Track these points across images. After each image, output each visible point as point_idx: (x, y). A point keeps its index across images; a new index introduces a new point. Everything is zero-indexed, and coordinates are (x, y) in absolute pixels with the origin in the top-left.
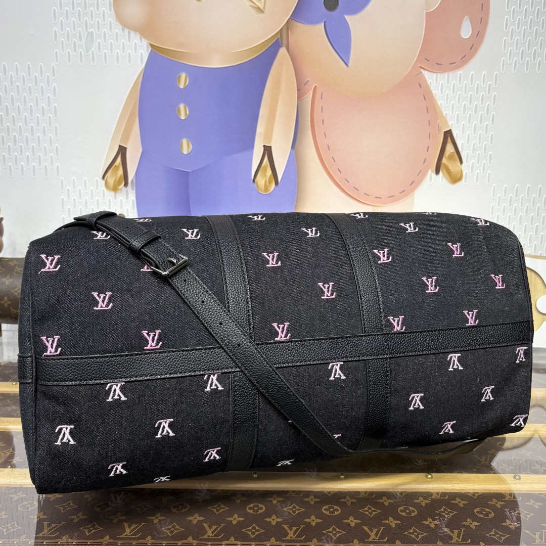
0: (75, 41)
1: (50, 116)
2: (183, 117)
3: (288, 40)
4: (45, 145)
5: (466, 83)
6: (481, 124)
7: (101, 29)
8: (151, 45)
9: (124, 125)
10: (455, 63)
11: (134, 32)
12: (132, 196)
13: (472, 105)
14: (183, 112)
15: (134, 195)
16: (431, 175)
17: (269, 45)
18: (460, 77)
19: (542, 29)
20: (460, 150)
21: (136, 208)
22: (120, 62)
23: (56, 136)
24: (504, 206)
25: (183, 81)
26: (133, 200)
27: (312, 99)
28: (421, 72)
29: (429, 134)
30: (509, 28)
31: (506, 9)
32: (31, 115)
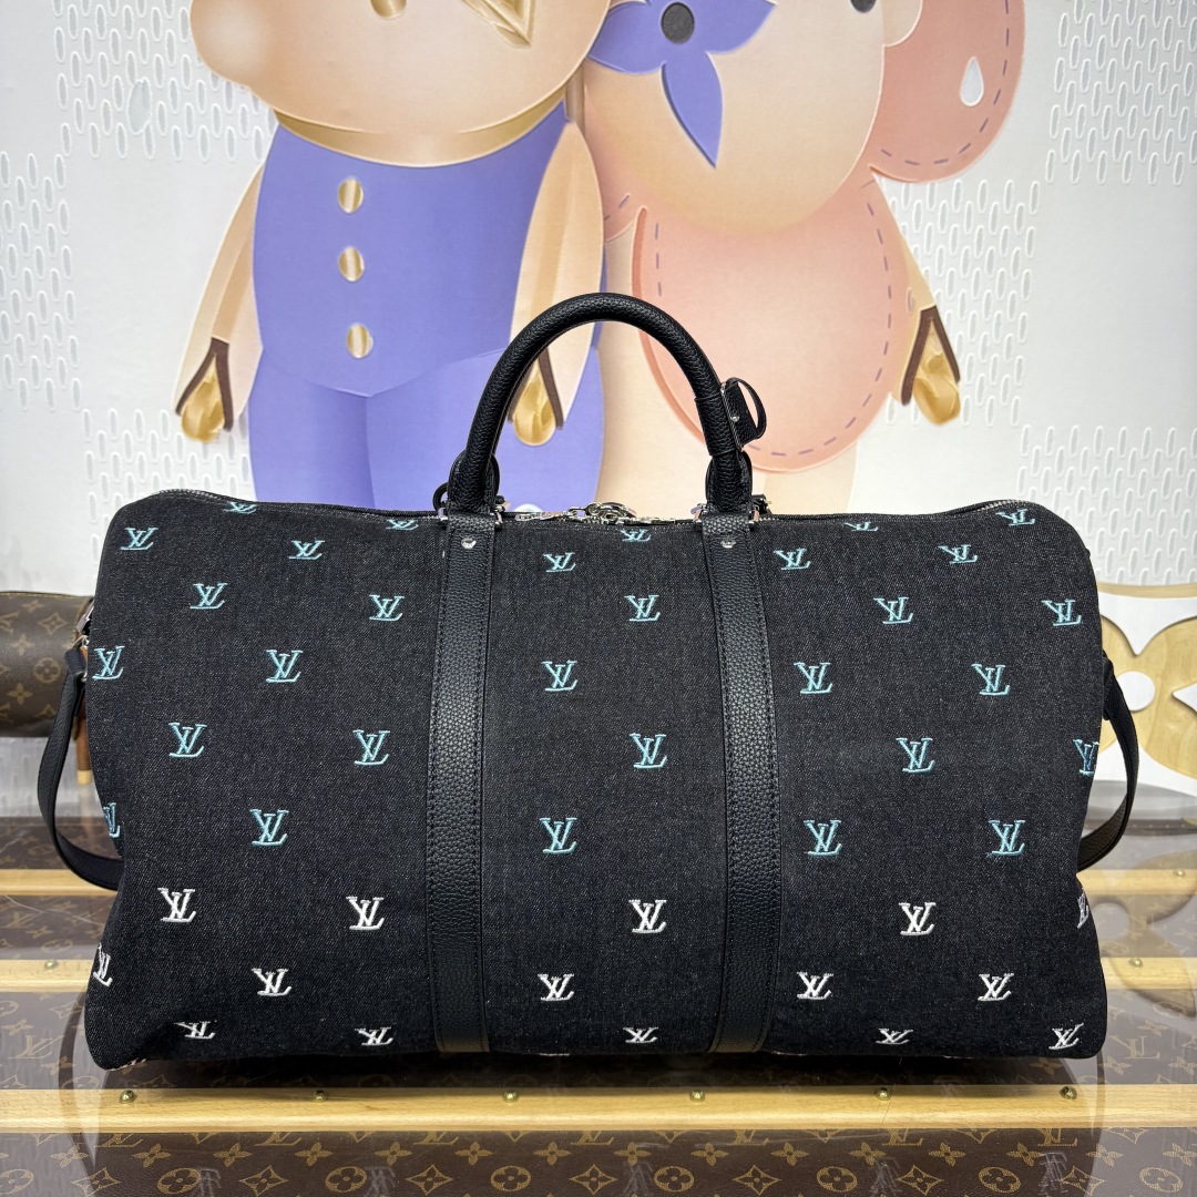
0: (106, 104)
1: (54, 273)
2: (352, 277)
3: (583, 106)
4: (46, 336)
5: (970, 207)
6: (1000, 295)
7: (164, 76)
8: (278, 114)
9: (222, 294)
10: (946, 160)
11: (239, 85)
12: (243, 451)
13: (981, 253)
14: (352, 265)
15: (247, 447)
16: (891, 405)
17: (541, 119)
18: (958, 191)
19: (1136, 88)
20: (955, 351)
21: (250, 476)
22: (209, 151)
23: (71, 317)
24: (1048, 471)
25: (352, 196)
26: (244, 458)
27: (636, 239)
28: (874, 181)
29: (890, 316)
30: (1065, 86)
31: (1060, 42)
32: (13, 270)
